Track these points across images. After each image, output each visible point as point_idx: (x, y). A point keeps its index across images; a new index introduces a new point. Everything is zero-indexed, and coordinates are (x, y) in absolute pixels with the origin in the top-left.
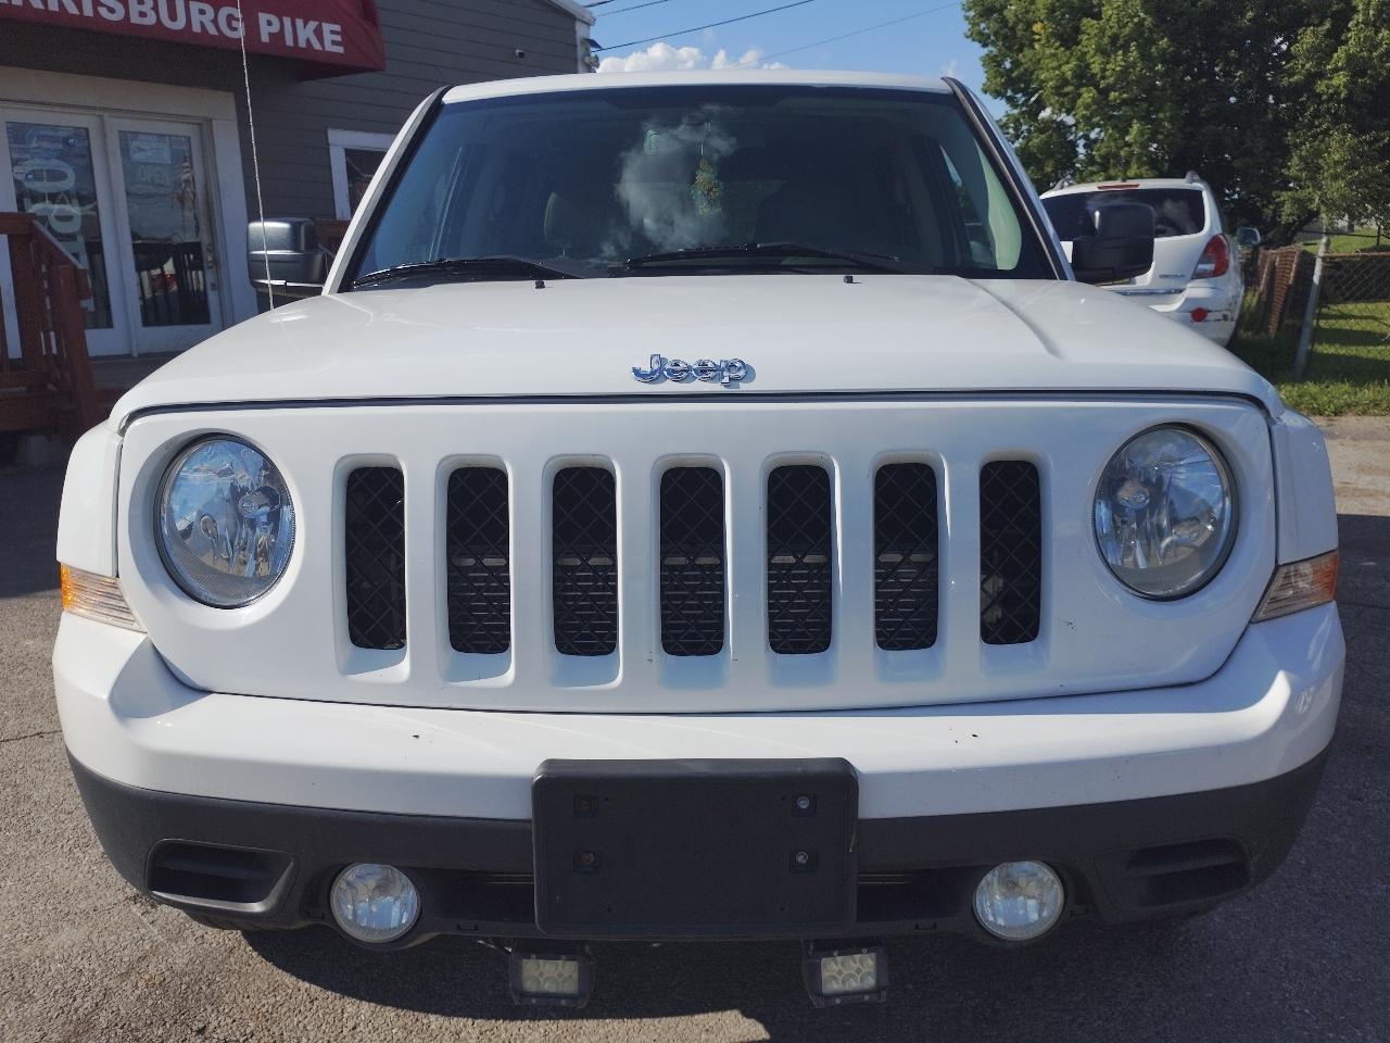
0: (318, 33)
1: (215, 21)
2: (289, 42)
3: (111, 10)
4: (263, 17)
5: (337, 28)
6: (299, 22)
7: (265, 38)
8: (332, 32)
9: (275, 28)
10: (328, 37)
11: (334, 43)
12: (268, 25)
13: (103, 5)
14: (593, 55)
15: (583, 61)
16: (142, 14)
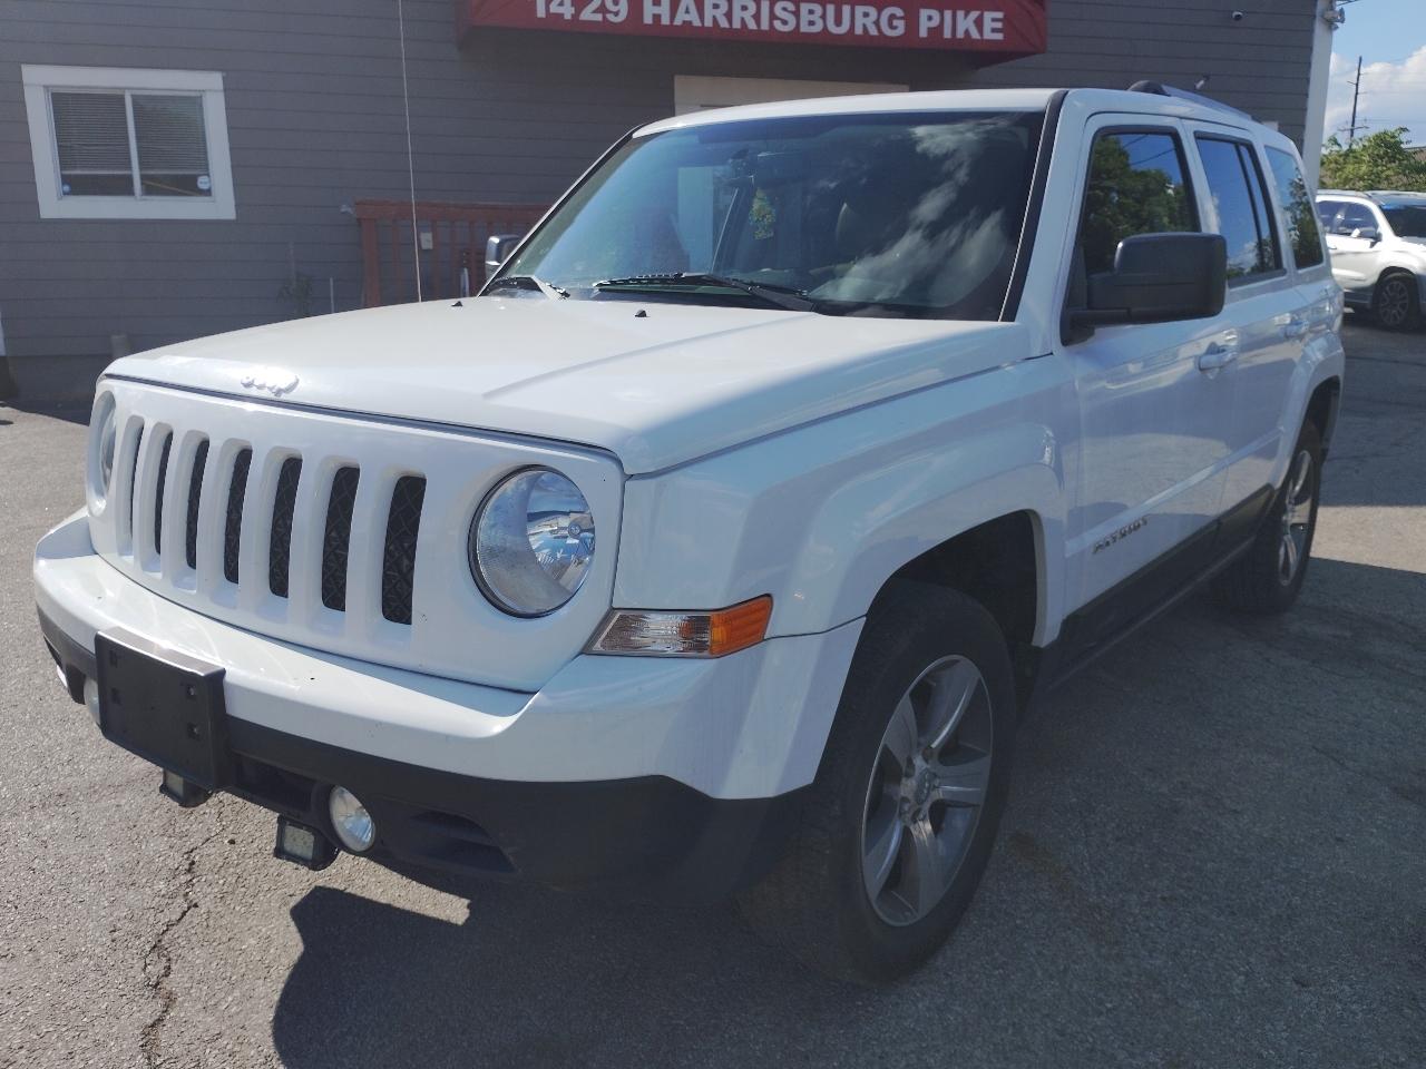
0: (979, 23)
1: (877, 23)
2: (947, 34)
3: (785, 22)
4: (924, 13)
5: (1000, 15)
6: (960, 14)
7: (923, 33)
8: (994, 20)
9: (935, 23)
10: (988, 24)
11: (994, 30)
12: (928, 19)
13: (778, 18)
14: (1338, 9)
15: (1322, 16)
16: (811, 23)
